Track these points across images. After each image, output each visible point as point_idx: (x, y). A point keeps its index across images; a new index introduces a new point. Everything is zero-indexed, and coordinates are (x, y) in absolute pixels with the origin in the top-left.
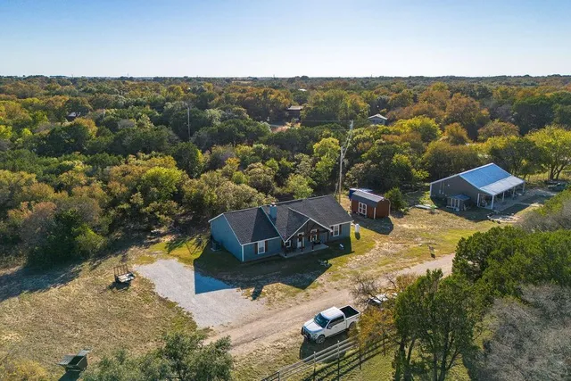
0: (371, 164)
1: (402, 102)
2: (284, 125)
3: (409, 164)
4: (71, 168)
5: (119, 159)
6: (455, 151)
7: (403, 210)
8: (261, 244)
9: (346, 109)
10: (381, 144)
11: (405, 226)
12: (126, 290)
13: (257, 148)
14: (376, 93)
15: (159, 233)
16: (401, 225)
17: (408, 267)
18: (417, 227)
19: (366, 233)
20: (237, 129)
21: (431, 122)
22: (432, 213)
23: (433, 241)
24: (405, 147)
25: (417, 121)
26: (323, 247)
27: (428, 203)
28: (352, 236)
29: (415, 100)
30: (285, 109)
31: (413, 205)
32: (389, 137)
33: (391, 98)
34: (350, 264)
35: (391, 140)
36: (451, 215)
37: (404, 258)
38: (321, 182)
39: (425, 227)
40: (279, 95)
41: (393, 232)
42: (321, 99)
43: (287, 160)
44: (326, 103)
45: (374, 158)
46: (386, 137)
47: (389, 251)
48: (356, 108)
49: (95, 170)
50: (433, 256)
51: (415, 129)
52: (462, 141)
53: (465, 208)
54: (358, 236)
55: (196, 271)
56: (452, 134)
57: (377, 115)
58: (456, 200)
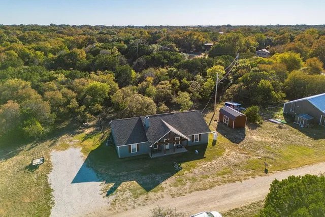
0: (243, 85)
1: (282, 42)
2: (200, 54)
3: (271, 87)
4: (55, 79)
5: (86, 74)
6: (309, 79)
7: (258, 122)
8: (134, 146)
9: (240, 45)
10: (255, 71)
11: (255, 137)
12: (33, 172)
13: (170, 70)
14: (266, 35)
15: (87, 125)
16: (253, 136)
17: (240, 180)
18: (263, 140)
19: (222, 140)
20: (163, 58)
21: (297, 56)
22: (280, 127)
23: (272, 156)
24: (272, 74)
25: (287, 55)
26: (184, 150)
27: (280, 118)
28: (210, 143)
29: (292, 39)
30: (203, 45)
31: (267, 119)
32: (262, 66)
33: (274, 38)
34: (196, 171)
35: (263, 68)
36: (296, 130)
37: (241, 169)
38: (205, 96)
39: (270, 140)
40: (199, 36)
41: (243, 142)
42: (224, 39)
43: (188, 80)
44: (227, 42)
45: (245, 82)
46: (260, 65)
47: (232, 160)
48: (248, 45)
49: (67, 81)
50: (266, 171)
51: (284, 61)
52: (318, 71)
53: (309, 126)
54: (214, 142)
55: (86, 161)
56: (311, 65)
57: (263, 50)
58: (302, 118)
